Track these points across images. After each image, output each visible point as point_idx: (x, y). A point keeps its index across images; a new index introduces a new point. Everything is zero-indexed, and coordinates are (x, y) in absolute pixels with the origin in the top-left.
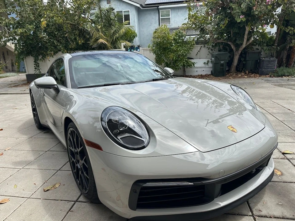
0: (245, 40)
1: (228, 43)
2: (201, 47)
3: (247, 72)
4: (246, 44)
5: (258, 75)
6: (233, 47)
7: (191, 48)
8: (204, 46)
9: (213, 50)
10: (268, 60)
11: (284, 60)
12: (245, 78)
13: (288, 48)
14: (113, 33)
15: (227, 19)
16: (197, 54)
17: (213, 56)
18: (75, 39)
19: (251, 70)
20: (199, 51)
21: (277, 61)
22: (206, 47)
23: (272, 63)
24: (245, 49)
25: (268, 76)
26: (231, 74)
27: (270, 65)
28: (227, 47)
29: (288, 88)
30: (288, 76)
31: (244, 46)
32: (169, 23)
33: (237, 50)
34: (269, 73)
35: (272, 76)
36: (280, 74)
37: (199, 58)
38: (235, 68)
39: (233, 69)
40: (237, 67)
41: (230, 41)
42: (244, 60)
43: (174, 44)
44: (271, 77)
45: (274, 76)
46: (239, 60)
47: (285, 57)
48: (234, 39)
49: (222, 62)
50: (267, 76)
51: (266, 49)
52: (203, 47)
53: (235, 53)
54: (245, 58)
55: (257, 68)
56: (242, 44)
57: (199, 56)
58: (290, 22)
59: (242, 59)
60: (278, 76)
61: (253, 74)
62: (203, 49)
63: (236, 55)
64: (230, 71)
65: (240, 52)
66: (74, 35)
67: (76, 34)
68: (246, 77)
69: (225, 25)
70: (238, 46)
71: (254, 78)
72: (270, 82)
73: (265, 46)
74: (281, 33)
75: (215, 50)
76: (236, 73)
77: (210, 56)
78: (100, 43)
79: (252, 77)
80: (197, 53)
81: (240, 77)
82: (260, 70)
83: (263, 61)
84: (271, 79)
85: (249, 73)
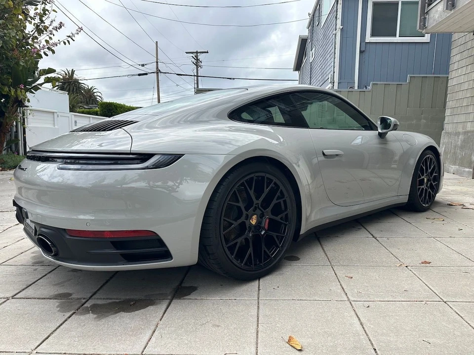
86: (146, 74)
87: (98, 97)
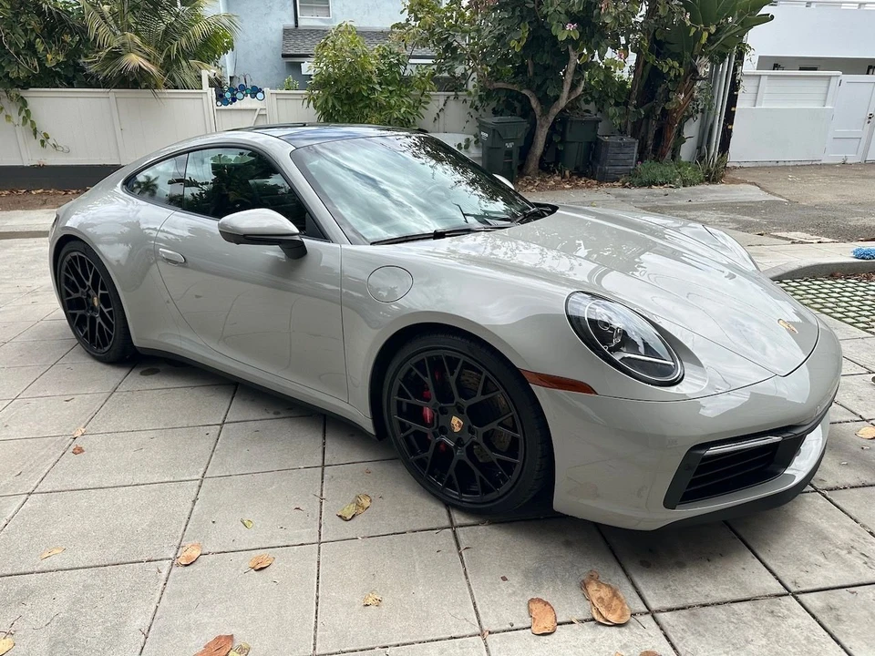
0: (566, 88)
1: (524, 92)
2: (448, 97)
3: (567, 173)
4: (569, 98)
5: (595, 182)
6: (534, 103)
7: (423, 99)
8: (456, 97)
9: (481, 111)
10: (616, 143)
11: (649, 142)
12: (567, 189)
13: (659, 112)
14: (166, 32)
15: (525, 27)
16: (435, 119)
17: (482, 126)
18: (30, 46)
19: (576, 169)
20: (441, 110)
21: (637, 144)
22: (461, 98)
23: (626, 150)
24: (563, 110)
25: (618, 184)
26: (529, 177)
27: (621, 156)
28: (516, 104)
29: (677, 216)
30: (662, 184)
31: (563, 102)
32: (325, 12)
33: (545, 113)
34: (619, 176)
35: (627, 184)
36: (645, 179)
37: (442, 129)
38: (538, 162)
39: (533, 164)
40: (541, 160)
41: (529, 88)
42: (561, 142)
43: (377, 87)
44: (624, 186)
45: (632, 185)
46: (549, 141)
47: (651, 135)
48: (538, 81)
49: (509, 145)
50: (615, 183)
51: (615, 114)
52: (452, 98)
53: (538, 122)
54: (563, 134)
55: (591, 164)
56: (557, 98)
57: (441, 126)
58: (667, 45)
59: (556, 139)
60: (642, 185)
61: (580, 177)
62: (452, 103)
63: (542, 126)
64: (524, 170)
65: (551, 119)
66: (25, 31)
67: (33, 30)
68: (568, 186)
69: (522, 43)
70: (547, 102)
71: (586, 190)
72: (631, 201)
73: (611, 106)
74: (645, 74)
75: (484, 110)
76: (539, 174)
77: (473, 127)
78: (134, 68)
79: (582, 187)
80: (436, 116)
81: (553, 188)
82: (598, 167)
83: (607, 144)
84: (626, 191)
85: (571, 176)
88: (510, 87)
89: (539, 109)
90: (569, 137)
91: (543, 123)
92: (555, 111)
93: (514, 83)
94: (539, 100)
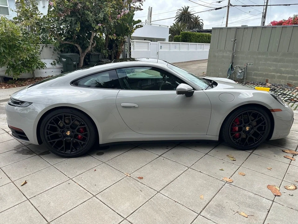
0: (91, 44)
1: (75, 45)
2: (43, 46)
4: (91, 47)
6: (79, 49)
8: (47, 46)
15: (79, 23)
20: (41, 51)
22: (49, 47)
31: (89, 49)
33: (83, 52)
41: (77, 44)
49: (75, 63)
52: (45, 46)
53: (81, 55)
54: (89, 59)
56: (88, 47)
59: (87, 60)
62: (45, 48)
69: (79, 29)
70: (84, 48)
80: (40, 53)
86: (221, 8)
87: (201, 23)
88: (70, 43)
89: (81, 50)
90: (91, 60)
91: (83, 55)
92: (87, 51)
93: (71, 42)
94: (81, 48)
